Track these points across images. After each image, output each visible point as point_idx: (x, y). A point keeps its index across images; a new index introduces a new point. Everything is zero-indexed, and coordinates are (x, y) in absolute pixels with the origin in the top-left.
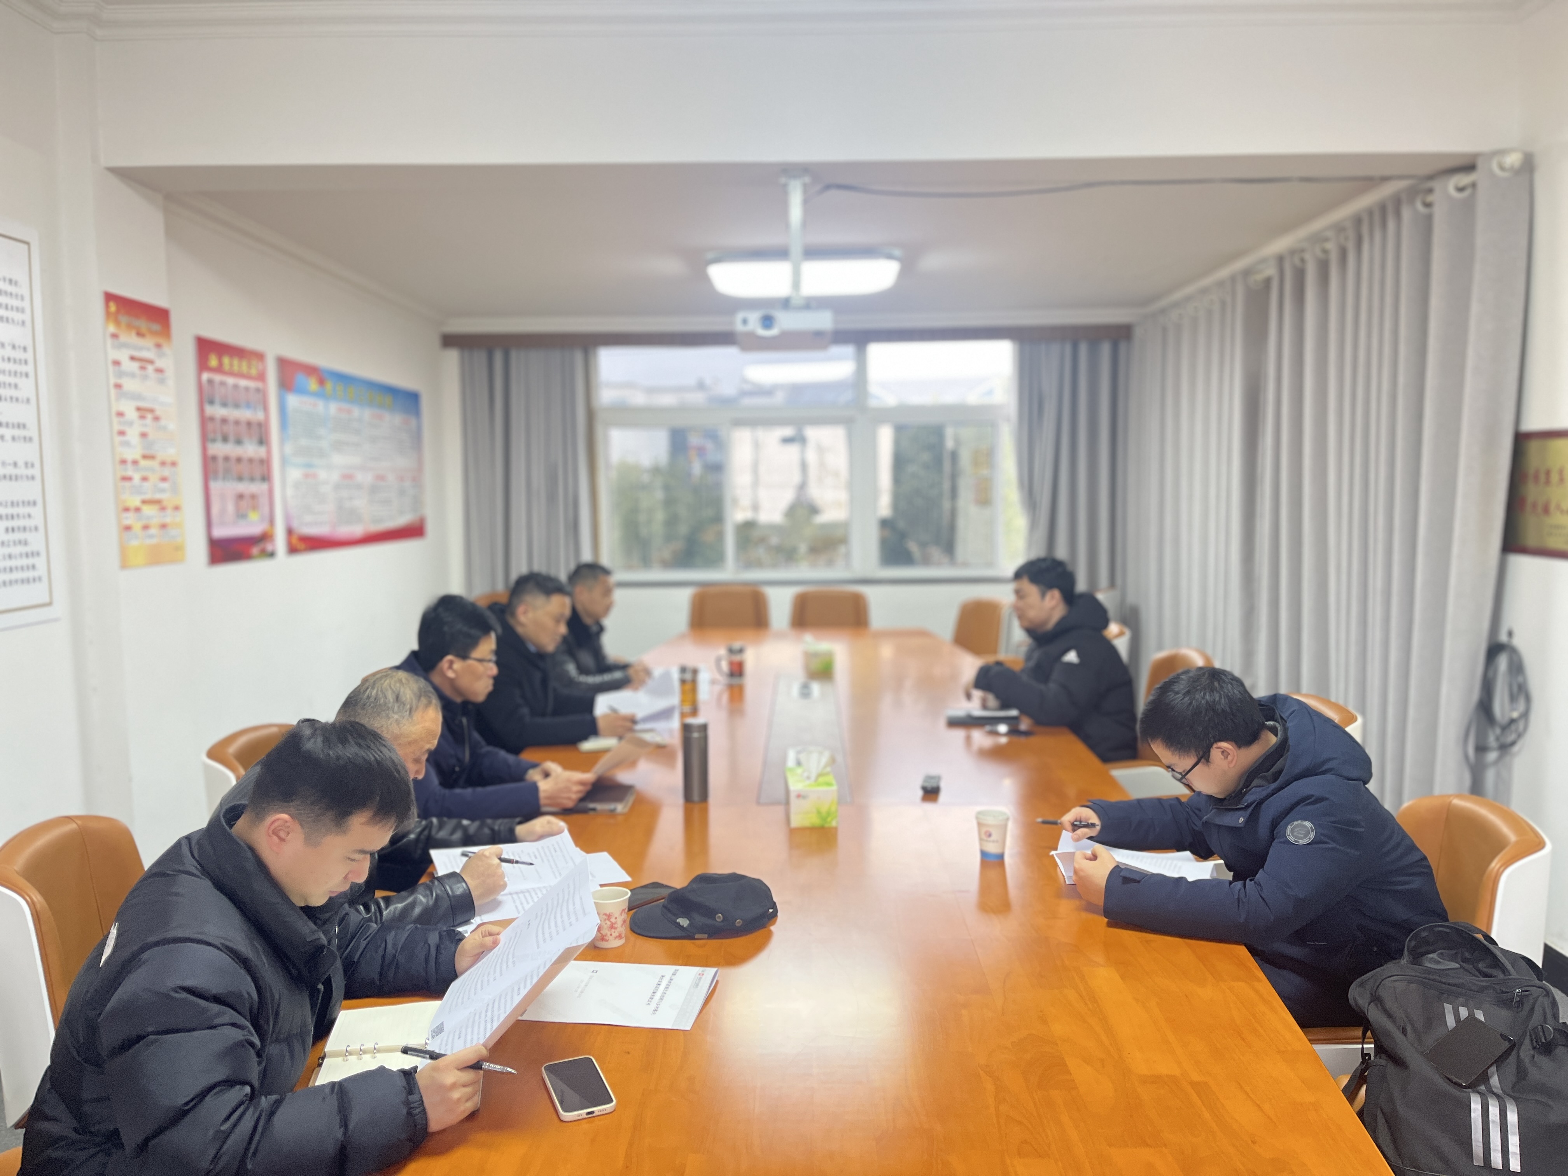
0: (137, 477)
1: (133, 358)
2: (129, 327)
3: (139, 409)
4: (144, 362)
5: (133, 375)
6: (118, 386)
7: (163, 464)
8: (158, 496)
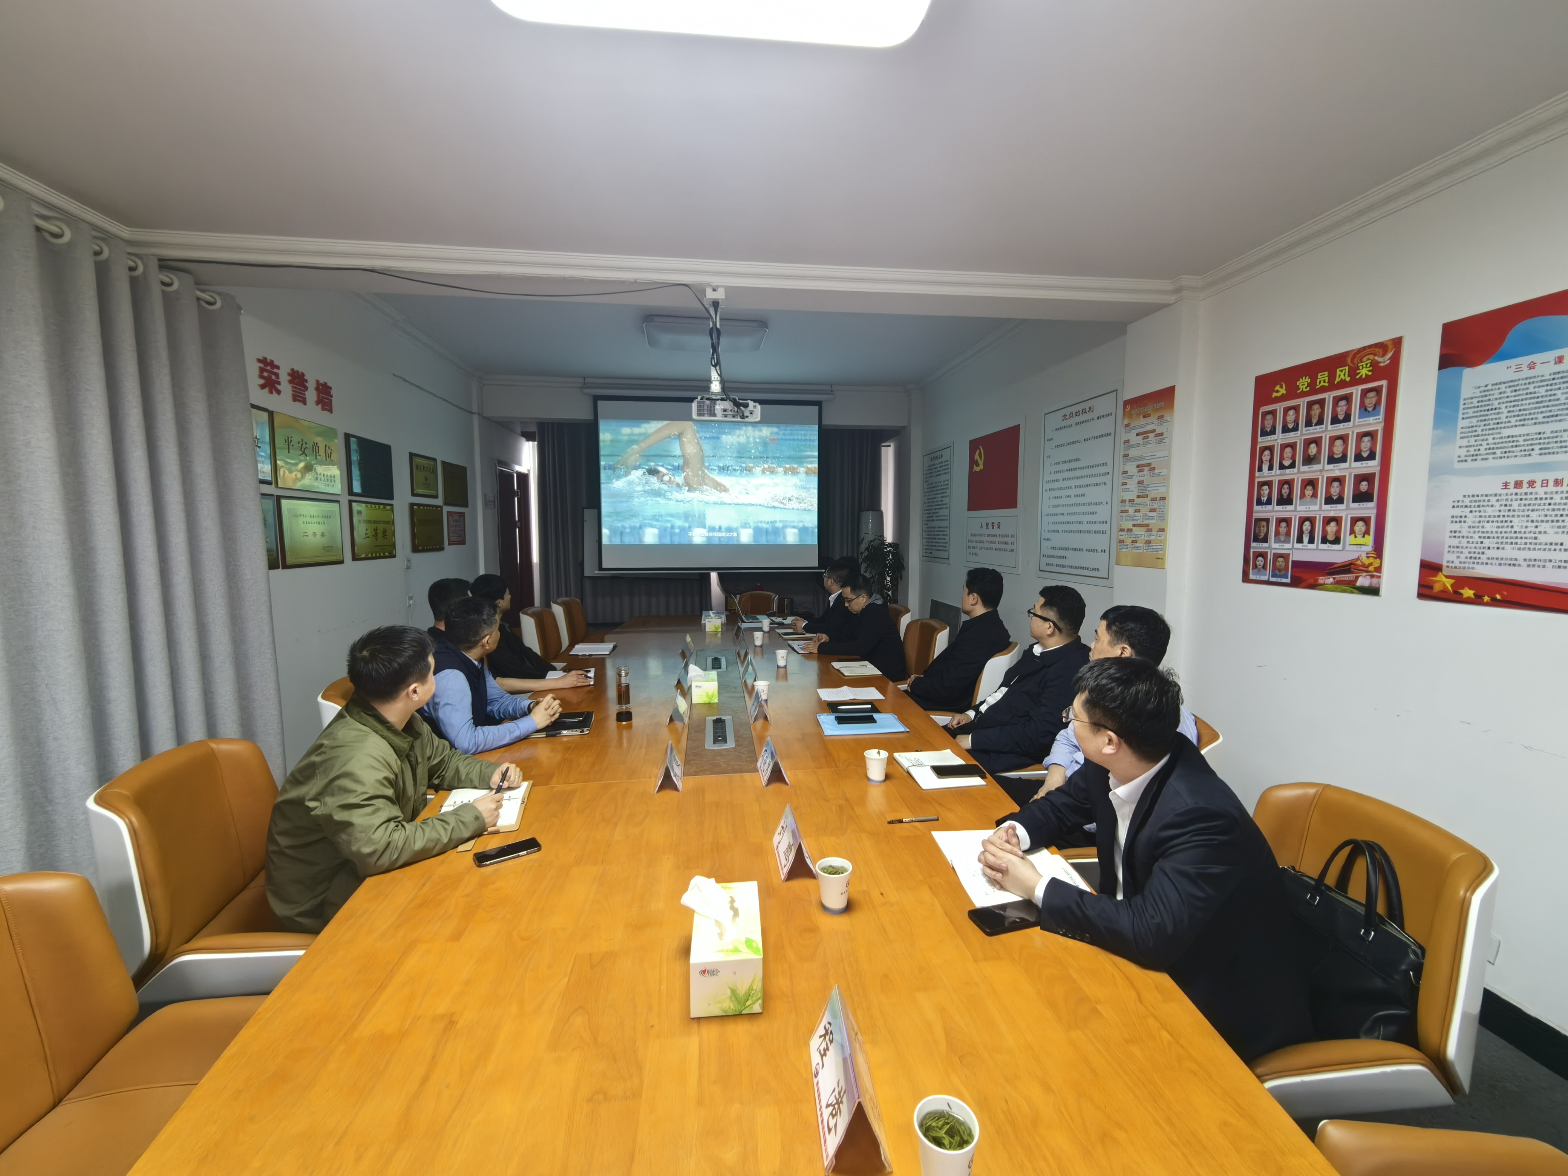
0: (1131, 511)
1: (1138, 435)
2: (1138, 415)
3: (1138, 466)
4: (1144, 435)
5: (1138, 445)
6: (1126, 456)
7: (1153, 499)
8: (1146, 522)
